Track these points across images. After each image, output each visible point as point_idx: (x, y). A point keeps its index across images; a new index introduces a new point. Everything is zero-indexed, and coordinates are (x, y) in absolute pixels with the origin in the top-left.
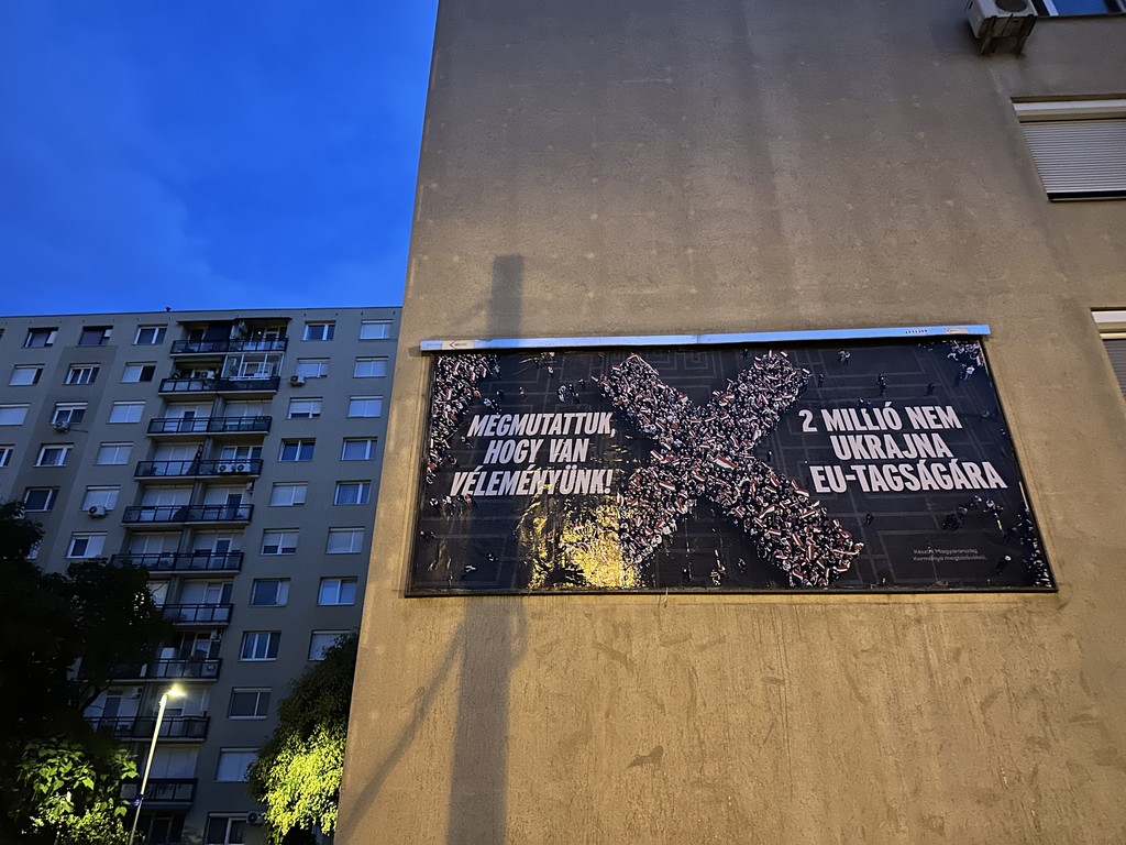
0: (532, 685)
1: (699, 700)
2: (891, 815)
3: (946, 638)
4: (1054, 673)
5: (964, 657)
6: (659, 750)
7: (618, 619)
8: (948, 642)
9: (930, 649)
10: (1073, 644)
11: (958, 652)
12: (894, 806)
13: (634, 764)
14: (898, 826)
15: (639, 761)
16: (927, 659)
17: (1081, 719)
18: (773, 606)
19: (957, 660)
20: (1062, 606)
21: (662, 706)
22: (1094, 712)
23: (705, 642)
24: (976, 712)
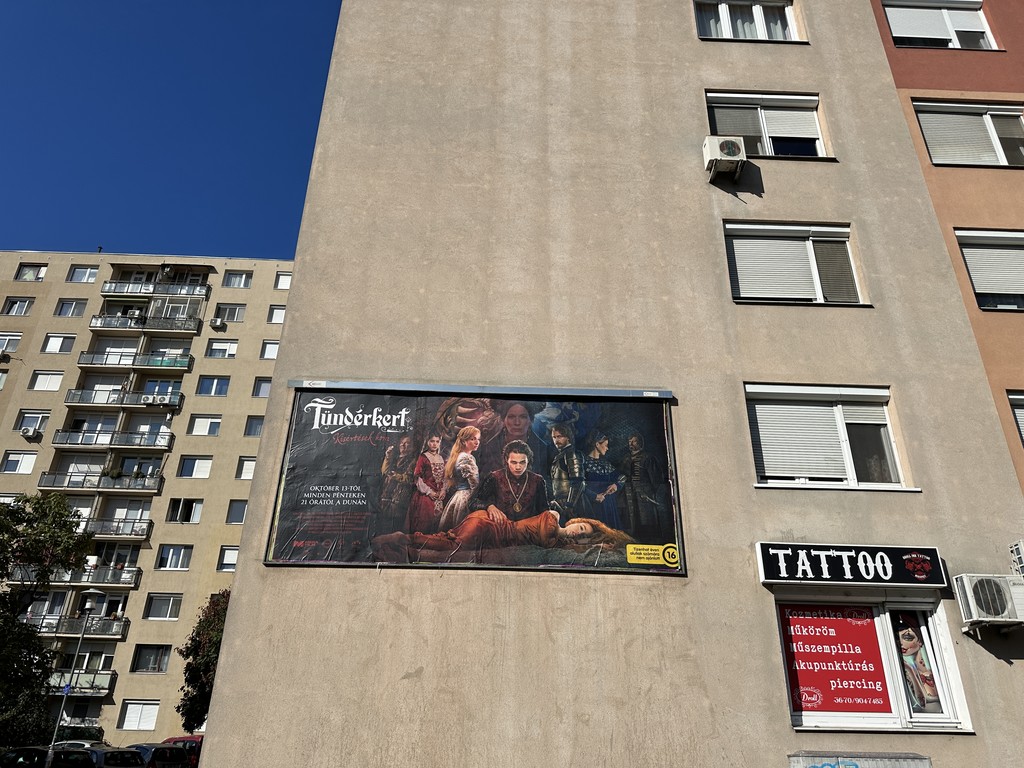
0: (344, 625)
1: (451, 638)
2: (559, 713)
3: (611, 602)
4: (673, 628)
5: (619, 615)
6: (421, 669)
7: (406, 584)
8: (611, 605)
9: (600, 608)
10: (688, 609)
11: (616, 611)
12: (562, 707)
13: (404, 678)
14: (562, 719)
15: (407, 676)
16: (597, 615)
17: (685, 657)
18: (506, 576)
19: (615, 617)
20: (685, 585)
21: (426, 641)
22: (693, 653)
23: (460, 599)
24: (621, 650)
